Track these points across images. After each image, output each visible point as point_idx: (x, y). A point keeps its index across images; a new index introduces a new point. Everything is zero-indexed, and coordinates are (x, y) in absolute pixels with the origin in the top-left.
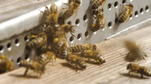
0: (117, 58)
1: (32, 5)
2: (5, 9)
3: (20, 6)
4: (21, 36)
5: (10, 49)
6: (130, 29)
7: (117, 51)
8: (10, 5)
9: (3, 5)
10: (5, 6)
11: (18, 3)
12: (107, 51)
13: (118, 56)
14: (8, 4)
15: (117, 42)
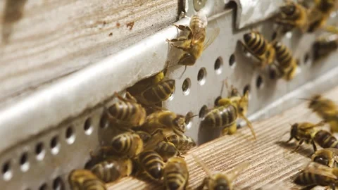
0: (283, 170)
1: (98, 46)
2: (46, 57)
3: (75, 49)
4: (78, 121)
5: (55, 150)
6: (285, 103)
7: (277, 154)
8: (56, 47)
9: (42, 48)
10: (47, 50)
11: (72, 43)
12: (254, 153)
13: (282, 167)
14: (52, 44)
15: (270, 133)
